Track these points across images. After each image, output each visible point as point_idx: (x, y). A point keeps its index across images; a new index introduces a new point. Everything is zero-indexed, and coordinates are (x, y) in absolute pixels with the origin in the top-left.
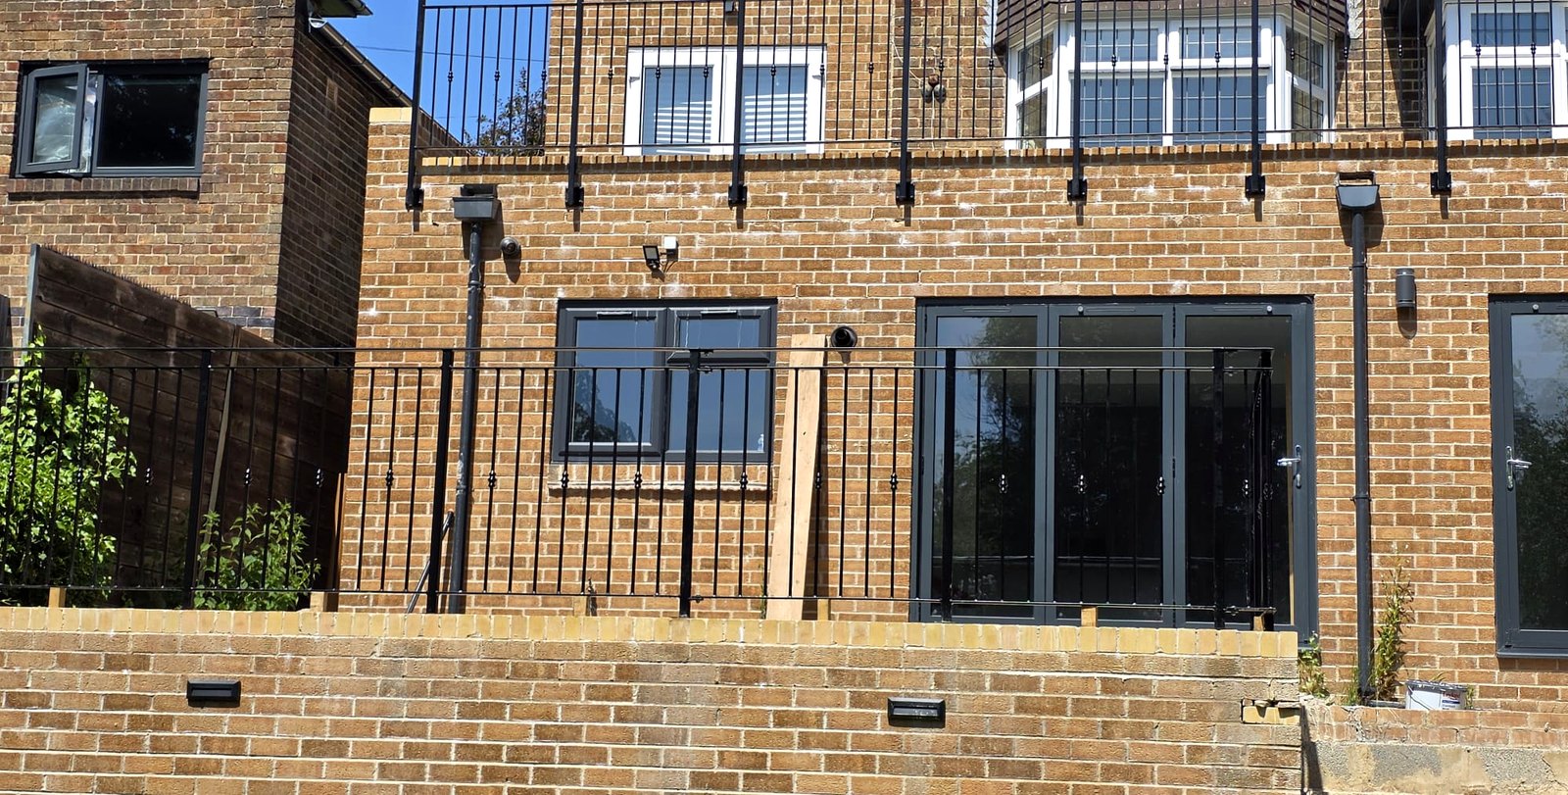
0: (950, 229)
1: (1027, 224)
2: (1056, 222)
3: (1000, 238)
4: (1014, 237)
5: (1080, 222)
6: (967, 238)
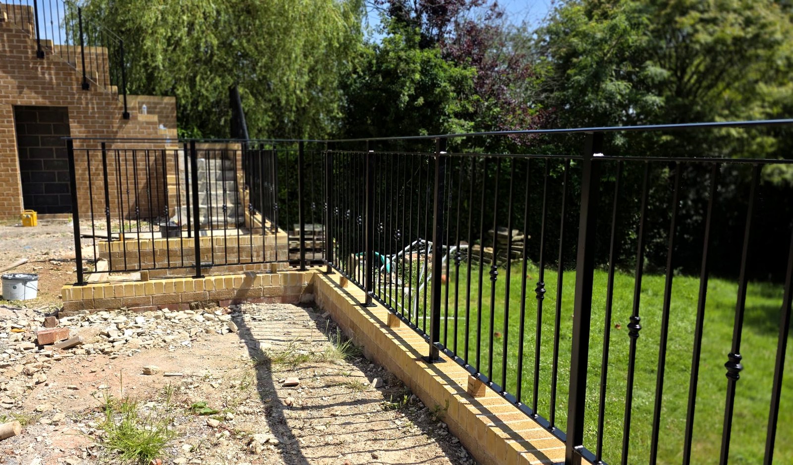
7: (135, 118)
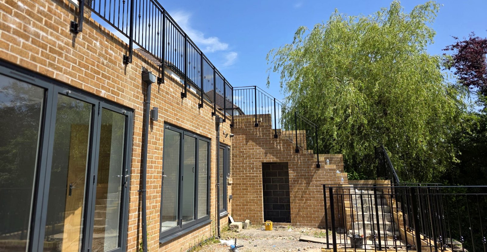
0: (11, 14)
1: (52, 34)
2: (64, 40)
3: (38, 35)
4: (45, 39)
5: (73, 46)
6: (20, 25)
7: (324, 167)
